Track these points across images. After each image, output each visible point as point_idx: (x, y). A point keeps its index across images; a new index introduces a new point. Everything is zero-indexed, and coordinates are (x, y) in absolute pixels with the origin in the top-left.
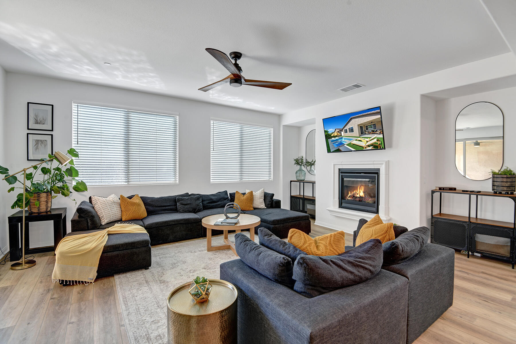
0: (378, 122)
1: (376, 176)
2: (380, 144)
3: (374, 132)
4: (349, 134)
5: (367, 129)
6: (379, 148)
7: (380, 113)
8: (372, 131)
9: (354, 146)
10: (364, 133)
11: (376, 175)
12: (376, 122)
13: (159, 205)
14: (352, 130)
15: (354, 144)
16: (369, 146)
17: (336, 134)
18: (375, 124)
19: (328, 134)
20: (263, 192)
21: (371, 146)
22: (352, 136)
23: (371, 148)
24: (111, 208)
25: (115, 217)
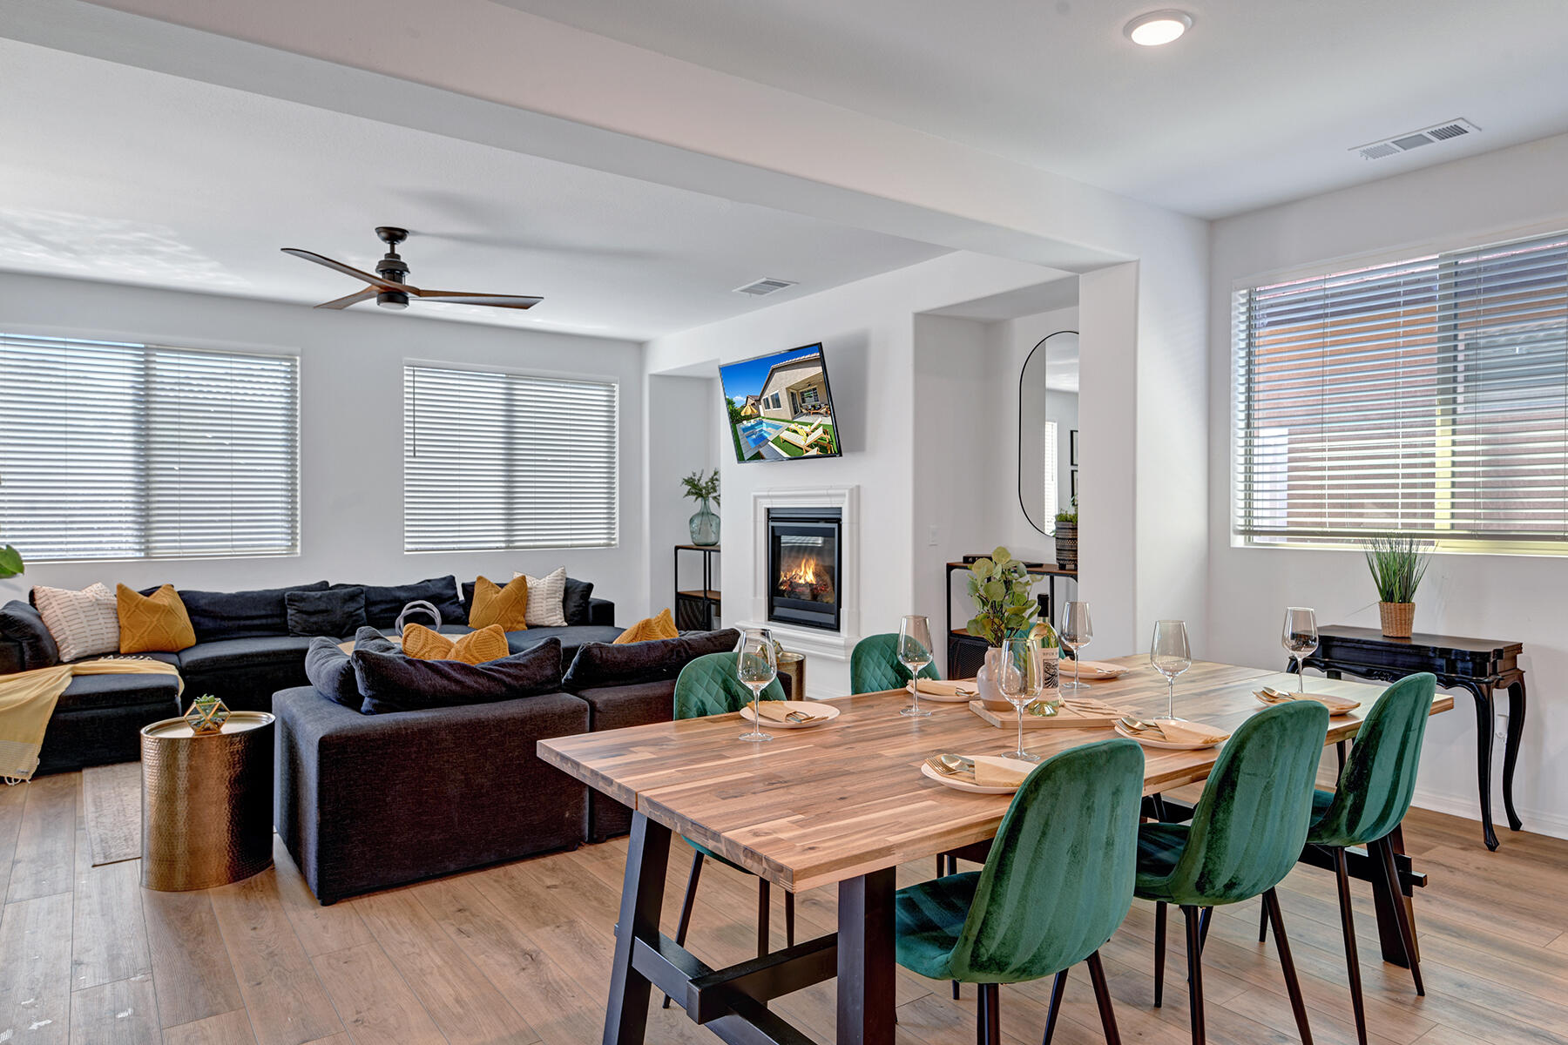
0: (819, 383)
1: (834, 529)
2: (830, 442)
3: (816, 410)
4: (773, 411)
5: (803, 401)
6: (829, 453)
7: (821, 361)
8: (812, 407)
9: (785, 444)
10: (799, 411)
11: (836, 526)
12: (816, 382)
13: (234, 615)
14: (777, 402)
15: (785, 441)
16: (811, 446)
17: (749, 411)
18: (815, 389)
19: (735, 410)
20: (560, 578)
21: (816, 446)
22: (779, 418)
23: (814, 452)
24: (90, 618)
25: (100, 642)
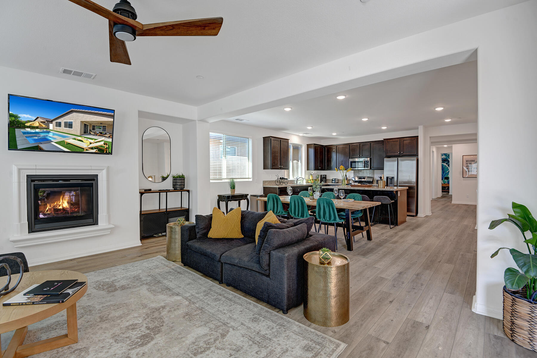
0: (109, 125)
1: (93, 183)
2: (107, 148)
3: (101, 134)
4: (63, 128)
5: (94, 129)
6: (105, 152)
7: (113, 117)
8: (99, 132)
9: (68, 145)
10: (88, 133)
12: (107, 124)
14: (69, 125)
15: (69, 144)
16: (92, 148)
17: (36, 124)
18: (105, 126)
19: (18, 121)
21: (95, 148)
22: (68, 133)
23: (94, 151)
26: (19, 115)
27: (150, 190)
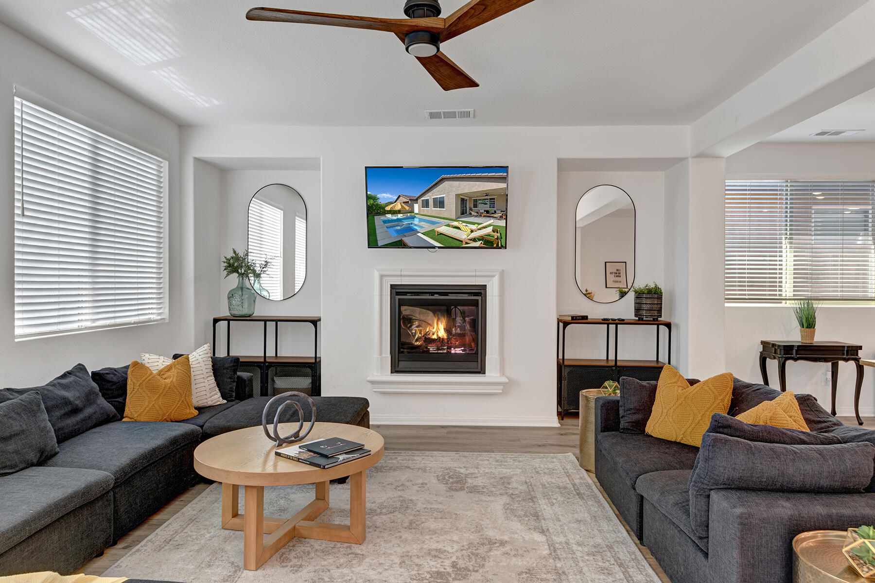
0: (500, 196)
1: (478, 300)
2: (497, 238)
3: (488, 214)
4: (432, 210)
5: (475, 206)
6: (495, 246)
7: (506, 179)
8: (485, 211)
9: (440, 236)
10: (468, 213)
11: (479, 298)
12: (496, 194)
14: (440, 203)
15: (441, 234)
16: (474, 240)
17: (398, 207)
18: (494, 199)
19: (377, 205)
21: (479, 240)
22: (439, 216)
23: (478, 244)
26: (378, 196)
27: (585, 318)
